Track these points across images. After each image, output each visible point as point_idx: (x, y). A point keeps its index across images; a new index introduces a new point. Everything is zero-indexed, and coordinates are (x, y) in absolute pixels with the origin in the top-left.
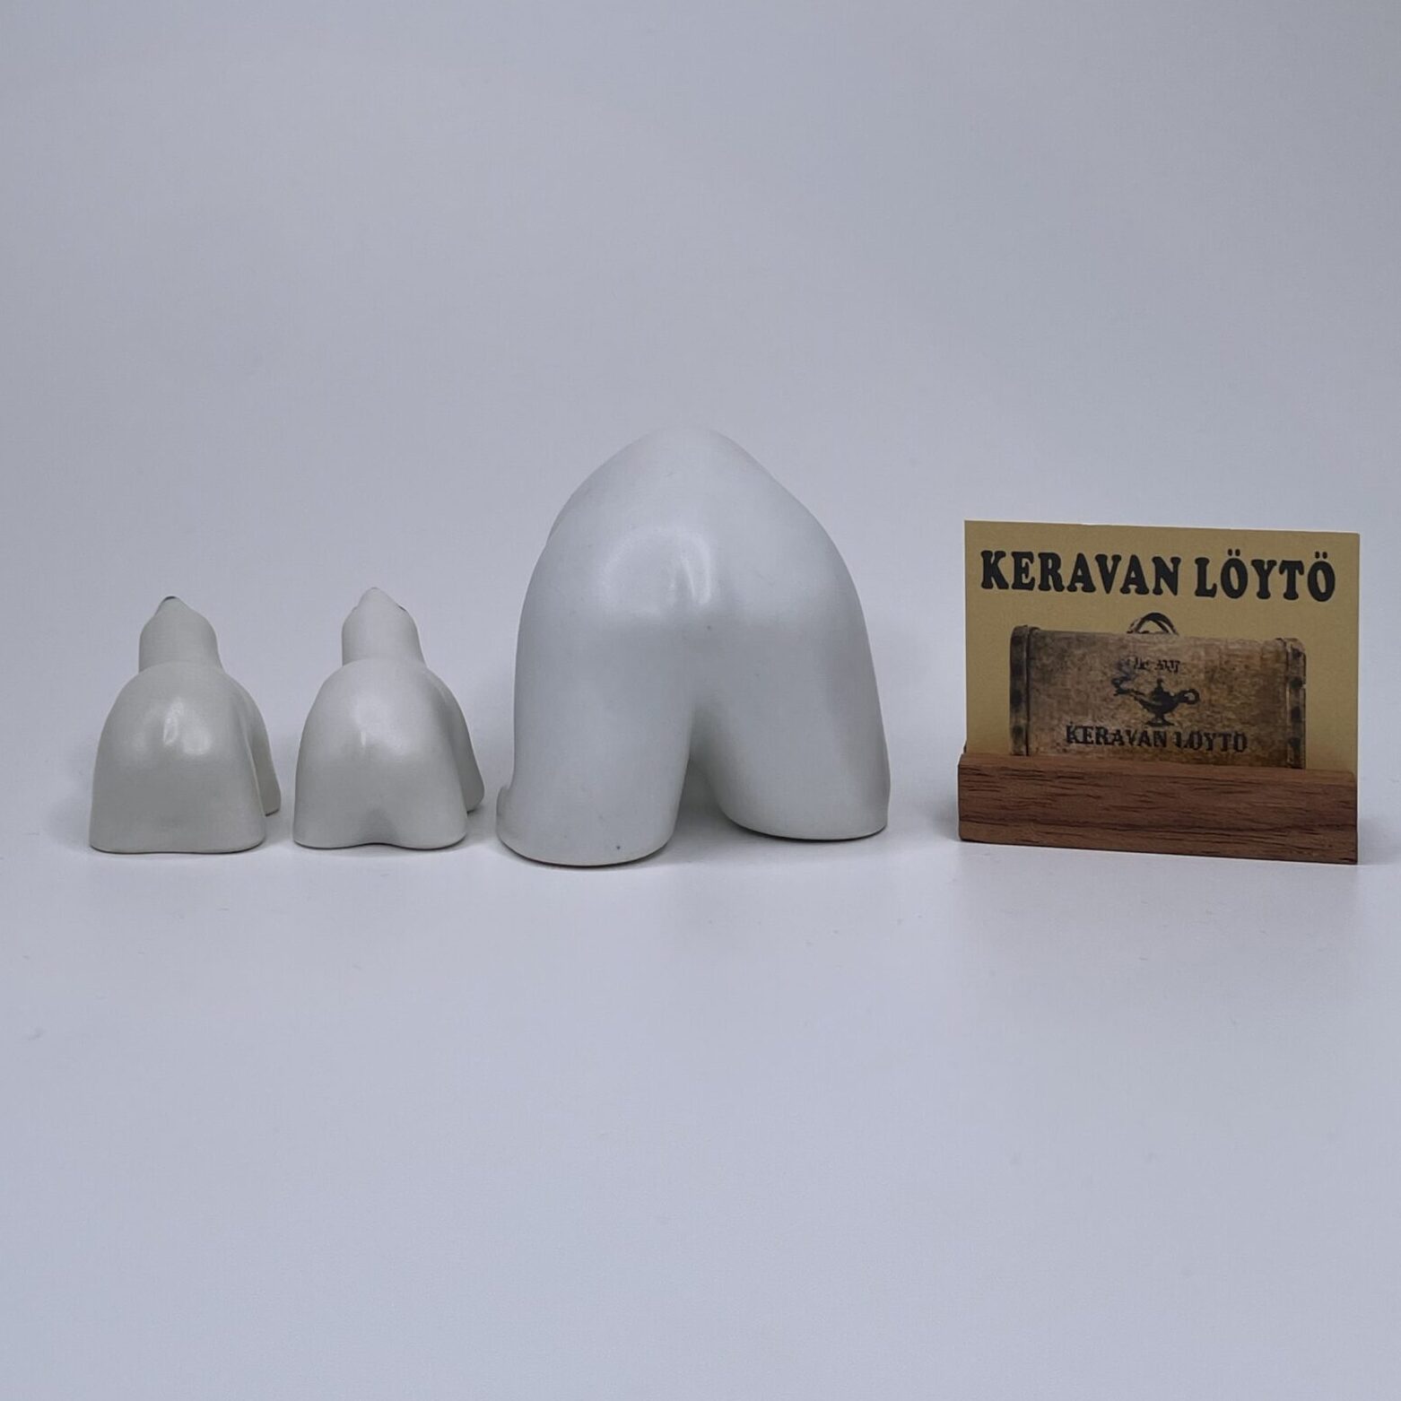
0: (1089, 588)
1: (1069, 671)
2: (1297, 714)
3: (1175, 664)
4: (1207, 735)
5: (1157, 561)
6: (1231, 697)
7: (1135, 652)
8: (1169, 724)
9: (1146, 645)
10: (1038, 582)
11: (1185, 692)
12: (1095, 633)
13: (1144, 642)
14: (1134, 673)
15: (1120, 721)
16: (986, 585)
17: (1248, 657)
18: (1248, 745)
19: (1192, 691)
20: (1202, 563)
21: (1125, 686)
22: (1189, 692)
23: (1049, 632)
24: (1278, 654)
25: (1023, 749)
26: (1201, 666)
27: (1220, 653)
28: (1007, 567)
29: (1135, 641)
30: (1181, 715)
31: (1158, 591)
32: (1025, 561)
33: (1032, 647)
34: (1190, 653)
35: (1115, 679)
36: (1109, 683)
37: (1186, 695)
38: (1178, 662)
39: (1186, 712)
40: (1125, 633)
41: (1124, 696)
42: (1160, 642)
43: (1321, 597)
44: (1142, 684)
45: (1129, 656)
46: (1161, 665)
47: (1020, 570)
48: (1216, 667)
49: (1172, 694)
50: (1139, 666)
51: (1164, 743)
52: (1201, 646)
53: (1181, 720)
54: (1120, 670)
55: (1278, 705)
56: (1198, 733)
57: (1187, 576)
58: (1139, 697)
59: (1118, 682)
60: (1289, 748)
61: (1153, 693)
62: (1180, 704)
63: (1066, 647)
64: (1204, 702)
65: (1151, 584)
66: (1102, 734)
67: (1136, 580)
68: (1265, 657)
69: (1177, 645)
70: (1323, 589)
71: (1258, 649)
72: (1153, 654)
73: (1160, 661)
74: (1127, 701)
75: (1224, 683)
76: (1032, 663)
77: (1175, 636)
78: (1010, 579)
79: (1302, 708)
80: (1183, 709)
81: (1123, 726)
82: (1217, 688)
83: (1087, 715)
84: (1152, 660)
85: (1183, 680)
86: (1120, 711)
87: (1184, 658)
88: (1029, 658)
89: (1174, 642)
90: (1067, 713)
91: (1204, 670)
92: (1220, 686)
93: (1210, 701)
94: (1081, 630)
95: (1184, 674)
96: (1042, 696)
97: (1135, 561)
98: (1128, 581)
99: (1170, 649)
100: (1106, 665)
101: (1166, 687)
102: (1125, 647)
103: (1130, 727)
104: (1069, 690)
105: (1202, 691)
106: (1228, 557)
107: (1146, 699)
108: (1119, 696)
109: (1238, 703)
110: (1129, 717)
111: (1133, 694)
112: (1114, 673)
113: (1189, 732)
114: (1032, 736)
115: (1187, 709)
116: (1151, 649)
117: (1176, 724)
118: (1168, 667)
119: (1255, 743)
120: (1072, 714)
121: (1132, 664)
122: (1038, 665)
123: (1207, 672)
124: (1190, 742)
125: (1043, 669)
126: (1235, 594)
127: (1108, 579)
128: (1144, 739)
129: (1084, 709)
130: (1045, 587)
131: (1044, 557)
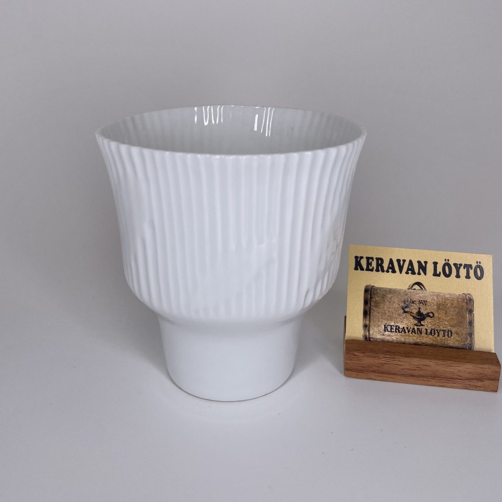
1: (386, 303)
2: (471, 323)
3: (425, 302)
4: (437, 330)
5: (419, 262)
6: (446, 316)
7: (410, 297)
8: (423, 325)
9: (414, 294)
10: (375, 268)
11: (429, 313)
12: (396, 289)
13: (414, 293)
14: (410, 305)
15: (404, 323)
16: (356, 269)
17: (453, 300)
18: (452, 335)
19: (432, 313)
20: (435, 264)
22: (430, 313)
23: (379, 288)
25: (368, 334)
29: (410, 292)
30: (428, 322)
31: (419, 274)
32: (370, 260)
33: (372, 293)
34: (431, 298)
35: (403, 307)
36: (401, 309)
37: (429, 314)
38: (426, 301)
39: (430, 321)
40: (407, 289)
41: (406, 313)
42: (420, 293)
44: (413, 309)
45: (408, 298)
46: (420, 302)
47: (369, 264)
48: (441, 304)
50: (412, 302)
51: (421, 333)
52: (435, 295)
53: (427, 324)
54: (405, 303)
55: (464, 319)
56: (434, 330)
57: (430, 268)
58: (412, 314)
59: (404, 308)
60: (468, 337)
61: (417, 313)
62: (427, 317)
63: (385, 294)
64: (436, 317)
65: (416, 271)
66: (397, 328)
67: (411, 270)
68: (459, 300)
69: (426, 295)
70: (479, 274)
71: (456, 297)
72: (416, 297)
73: (420, 301)
74: (407, 316)
75: (443, 310)
76: (372, 299)
77: (425, 291)
78: (365, 267)
79: (473, 321)
80: (428, 320)
81: (406, 325)
82: (441, 312)
83: (392, 321)
84: (417, 300)
85: (429, 309)
86: (405, 319)
88: (371, 298)
89: (425, 293)
90: (384, 319)
91: (436, 304)
92: (442, 311)
93: (439, 317)
94: (391, 288)
95: (429, 306)
96: (375, 312)
97: (411, 263)
98: (408, 269)
99: (424, 296)
100: (400, 301)
102: (406, 295)
103: (408, 326)
104: (386, 311)
105: (435, 313)
106: (444, 262)
107: (414, 315)
108: (404, 314)
109: (449, 318)
110: (407, 322)
111: (409, 313)
112: (403, 305)
113: (430, 329)
114: (371, 329)
115: (430, 320)
116: (416, 296)
117: (426, 326)
118: (423, 303)
119: (456, 334)
120: (386, 320)
121: (409, 301)
122: (375, 300)
124: (431, 333)
125: (376, 302)
126: (447, 276)
127: (401, 268)
128: (414, 331)
129: (391, 318)
130: (377, 270)
131: (378, 259)
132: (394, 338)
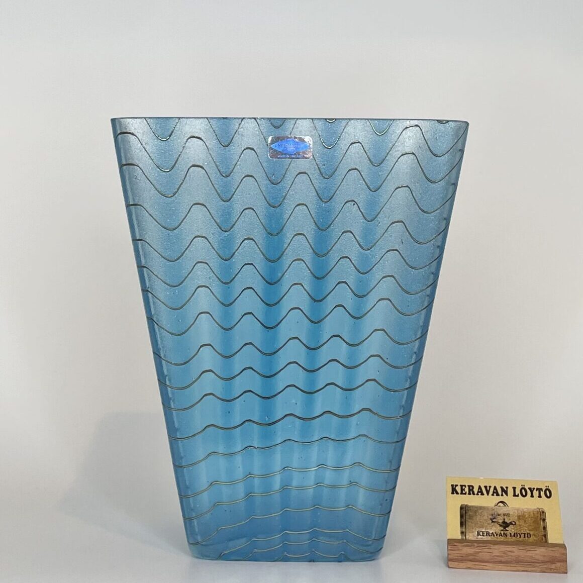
0: (482, 494)
21: (494, 520)
24: (538, 512)
26: (516, 515)
27: (521, 512)
43: (548, 497)
49: (508, 522)
87: (511, 513)
101: (506, 520)
123: (518, 517)
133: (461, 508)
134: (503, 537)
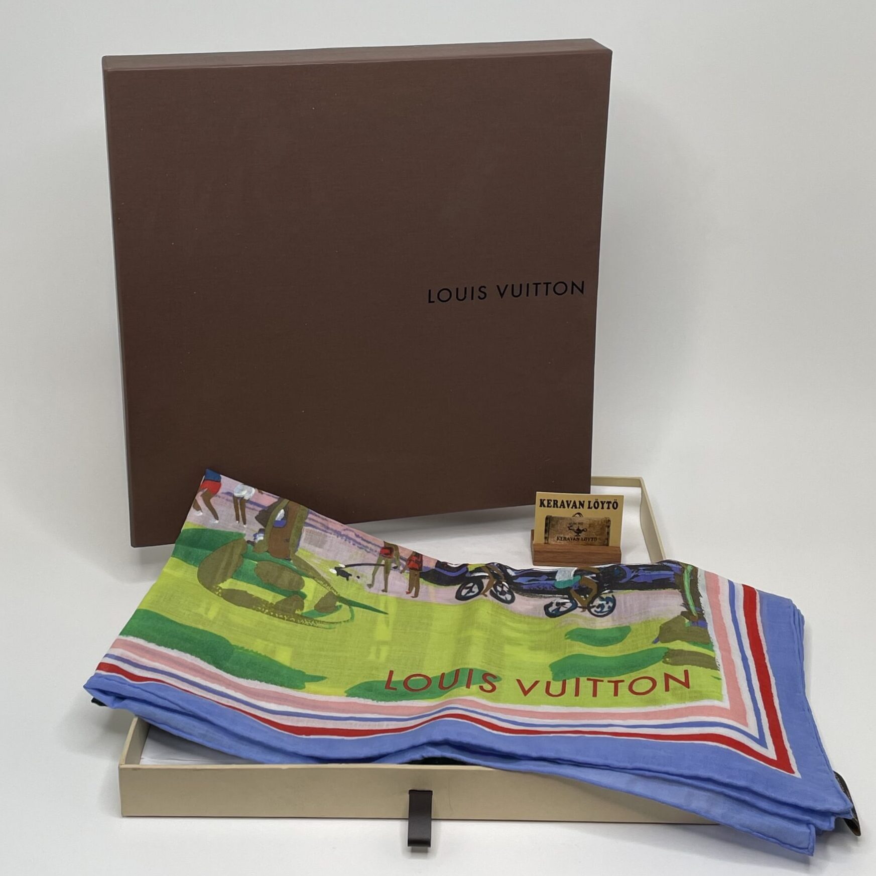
0: (564, 507)
1: (558, 525)
2: (608, 533)
3: (582, 523)
4: (588, 538)
5: (580, 502)
6: (594, 530)
7: (574, 521)
8: (580, 536)
10: (553, 506)
12: (565, 517)
15: (569, 535)
16: (541, 506)
17: (599, 521)
18: (597, 540)
19: (586, 529)
20: (589, 502)
21: (571, 528)
23: (555, 517)
24: (605, 521)
25: (547, 542)
26: (588, 523)
27: (592, 520)
28: (546, 503)
29: (574, 519)
31: (579, 508)
32: (550, 501)
33: (550, 520)
34: (586, 521)
35: (569, 527)
36: (567, 528)
37: (584, 530)
40: (572, 517)
42: (579, 519)
43: (615, 508)
44: (574, 527)
45: (572, 522)
46: (579, 523)
47: (549, 503)
48: (591, 524)
49: (581, 530)
50: (574, 524)
51: (579, 540)
52: (588, 519)
53: (583, 535)
54: (570, 525)
55: (604, 531)
56: (586, 538)
57: (586, 505)
60: (606, 541)
61: (577, 529)
63: (558, 520)
64: (588, 531)
65: (578, 506)
66: (565, 539)
67: (575, 505)
68: (602, 521)
70: (615, 507)
75: (592, 527)
77: (583, 517)
78: (546, 505)
80: (583, 532)
84: (577, 523)
85: (584, 527)
86: (570, 533)
87: (584, 522)
88: (549, 522)
89: (582, 519)
90: (557, 534)
93: (590, 531)
94: (562, 516)
95: (584, 525)
96: (552, 530)
97: (575, 502)
98: (573, 506)
100: (567, 524)
101: (580, 528)
102: (571, 520)
103: (571, 537)
104: (558, 529)
105: (588, 529)
106: (595, 501)
107: (575, 531)
108: (570, 531)
109: (596, 531)
110: (572, 535)
111: (572, 530)
113: (584, 537)
114: (549, 539)
116: (577, 520)
119: (599, 540)
123: (589, 525)
124: (584, 540)
125: (553, 525)
126: (595, 508)
127: (568, 506)
128: (574, 539)
129: (561, 533)
130: (554, 507)
131: (554, 501)
132: (563, 543)
133: (547, 518)
134: (576, 541)
